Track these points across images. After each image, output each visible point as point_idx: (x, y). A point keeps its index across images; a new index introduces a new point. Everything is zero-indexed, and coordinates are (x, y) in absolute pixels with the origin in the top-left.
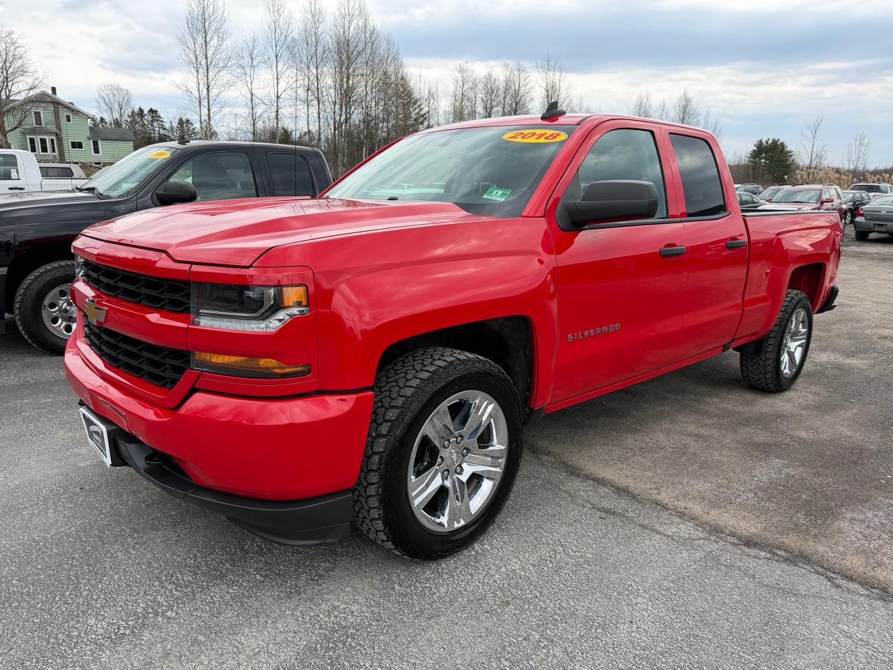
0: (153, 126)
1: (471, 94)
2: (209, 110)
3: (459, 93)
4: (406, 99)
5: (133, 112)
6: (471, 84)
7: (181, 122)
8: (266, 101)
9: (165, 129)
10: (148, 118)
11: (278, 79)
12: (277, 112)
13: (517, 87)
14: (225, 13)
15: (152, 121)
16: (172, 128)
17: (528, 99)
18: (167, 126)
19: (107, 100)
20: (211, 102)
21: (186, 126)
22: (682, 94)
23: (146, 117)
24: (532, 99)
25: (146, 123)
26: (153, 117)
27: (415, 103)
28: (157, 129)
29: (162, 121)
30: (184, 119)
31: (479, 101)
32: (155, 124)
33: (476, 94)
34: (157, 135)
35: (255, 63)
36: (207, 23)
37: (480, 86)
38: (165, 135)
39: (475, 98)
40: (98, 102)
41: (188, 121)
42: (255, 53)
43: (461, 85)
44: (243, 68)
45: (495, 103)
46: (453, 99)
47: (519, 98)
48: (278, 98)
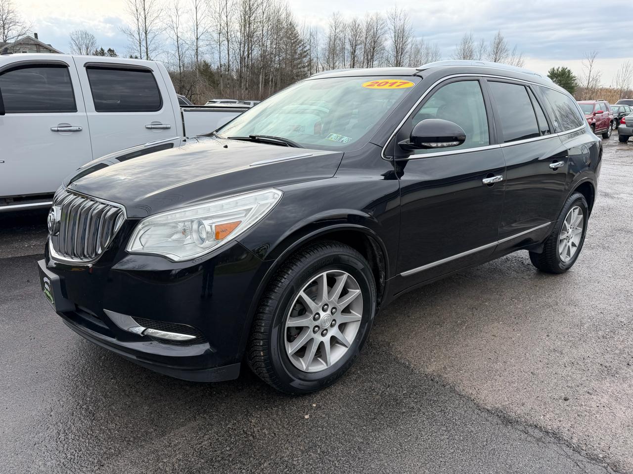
1: (342, 35)
2: (147, 49)
3: (333, 35)
4: (293, 40)
5: (96, 51)
6: (341, 28)
8: (189, 42)
11: (197, 25)
12: (197, 49)
13: (375, 30)
17: (384, 39)
19: (77, 42)
20: (148, 43)
22: (497, 34)
23: (106, 55)
24: (386, 40)
26: (111, 55)
27: (300, 42)
31: (347, 41)
33: (345, 35)
35: (179, 13)
37: (349, 30)
39: (344, 38)
42: (179, 6)
43: (334, 29)
44: (170, 16)
45: (359, 42)
46: (328, 39)
47: (376, 38)
48: (197, 40)
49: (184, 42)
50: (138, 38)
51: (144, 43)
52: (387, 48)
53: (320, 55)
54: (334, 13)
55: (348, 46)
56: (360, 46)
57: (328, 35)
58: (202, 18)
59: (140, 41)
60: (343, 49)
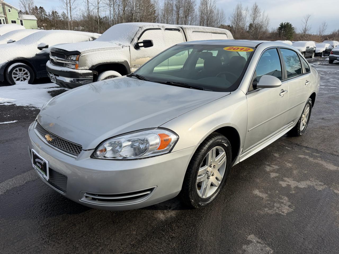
0: (41, 14)
3: (167, 2)
4: (148, 4)
5: (33, 8)
7: (53, 13)
8: (94, 5)
9: (47, 15)
12: (98, 9)
15: (41, 12)
16: (49, 15)
17: (194, 5)
18: (48, 14)
19: (23, 3)
23: (39, 10)
24: (195, 5)
25: (39, 13)
26: (41, 10)
27: (151, 6)
28: (43, 15)
29: (45, 12)
30: (54, 11)
31: (174, 5)
32: (43, 13)
33: (173, 2)
34: (43, 18)
38: (47, 18)
41: (56, 12)
45: (181, 6)
46: (164, 4)
47: (190, 4)
48: (98, 3)
49: (92, 5)
50: (66, 2)
51: (69, 5)
52: (196, 10)
53: (160, 13)
55: (175, 8)
56: (182, 8)
57: (164, 2)
59: (67, 3)
60: (172, 10)
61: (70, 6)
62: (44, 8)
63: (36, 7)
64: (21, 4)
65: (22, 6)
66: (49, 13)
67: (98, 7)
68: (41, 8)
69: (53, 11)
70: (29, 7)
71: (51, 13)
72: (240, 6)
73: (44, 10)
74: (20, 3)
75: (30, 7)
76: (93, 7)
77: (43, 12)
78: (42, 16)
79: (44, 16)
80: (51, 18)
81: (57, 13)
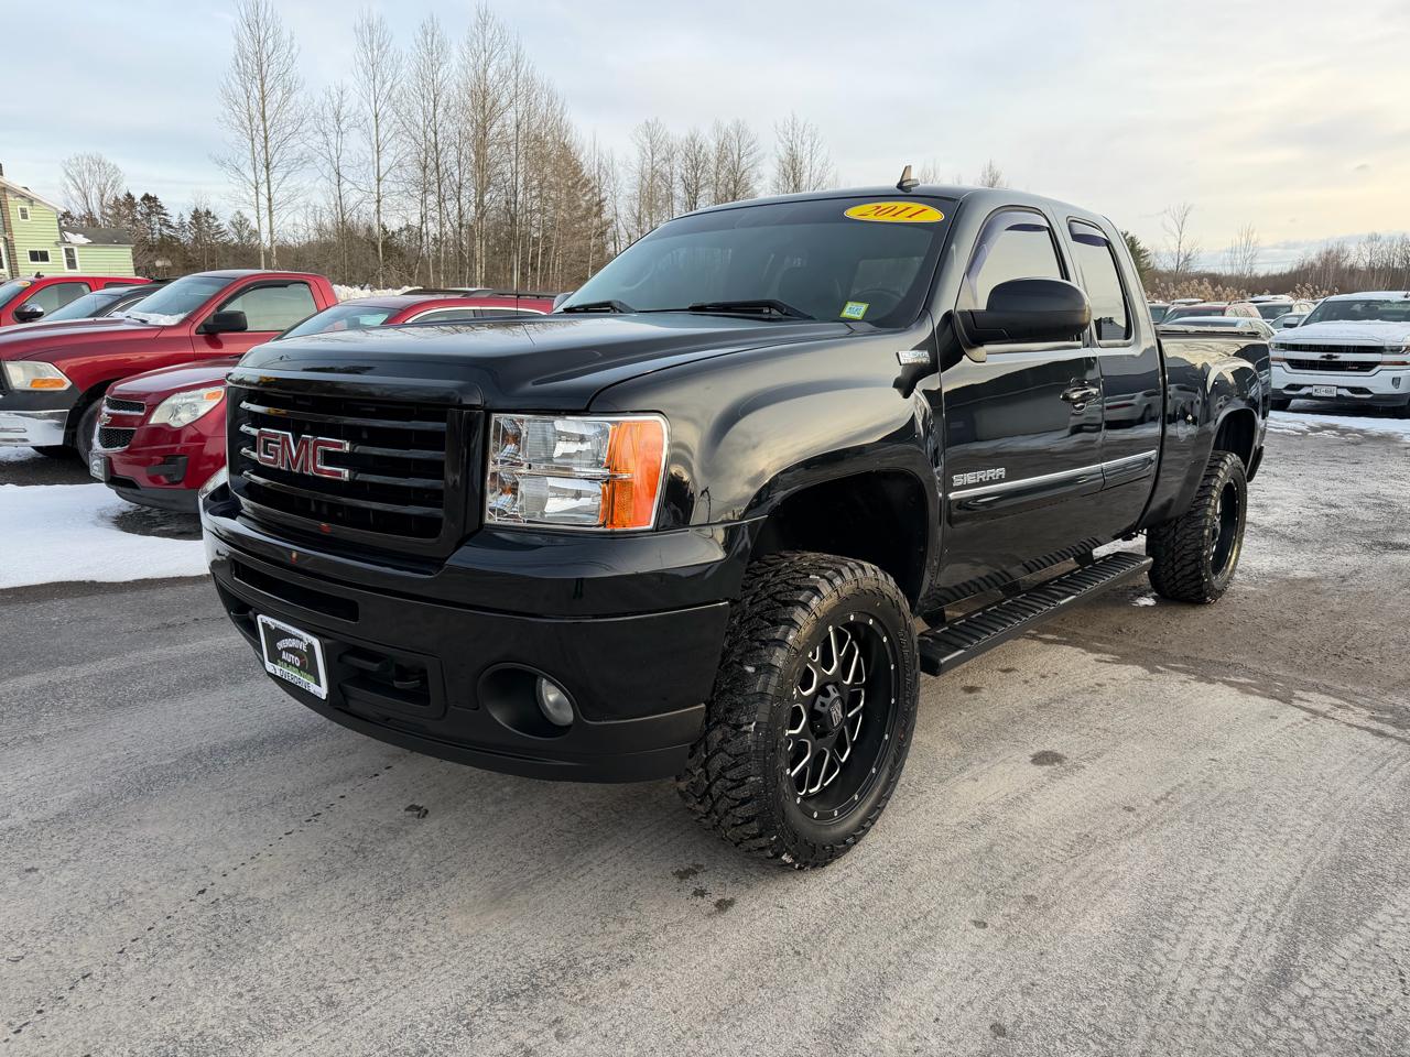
0: (149, 221)
1: (666, 169)
2: (270, 200)
3: (647, 167)
4: (572, 179)
5: (117, 199)
6: (664, 154)
7: (196, 216)
8: (362, 187)
9: (170, 227)
10: (142, 208)
11: (378, 152)
12: (379, 201)
13: (736, 157)
14: (294, 51)
15: (149, 215)
16: (182, 225)
17: (755, 175)
18: (174, 221)
19: (78, 181)
20: (272, 191)
21: (207, 221)
22: (987, 167)
23: (139, 208)
24: (760, 177)
25: (139, 217)
26: (149, 207)
27: (585, 185)
28: (158, 226)
29: (165, 215)
30: (202, 210)
31: (677, 179)
32: (154, 219)
33: (672, 168)
34: (157, 236)
35: (343, 127)
36: (265, 66)
37: (680, 156)
38: (171, 237)
39: (671, 174)
40: (65, 184)
41: (208, 213)
42: (344, 111)
43: (650, 154)
44: (325, 134)
45: (702, 182)
46: (638, 176)
47: (739, 175)
48: (379, 180)
49: (353, 187)
50: (253, 179)
51: (264, 189)
53: (623, 211)
54: (647, 123)
55: (679, 191)
56: (706, 191)
57: (636, 167)
58: (389, 136)
59: (257, 184)
60: (670, 197)
61: (269, 193)
62: (162, 200)
63: (129, 195)
64: (71, 188)
65: (75, 193)
66: (181, 215)
67: (378, 193)
68: (147, 198)
69: (196, 211)
70: (102, 195)
71: (187, 219)
72: (932, 176)
73: (162, 208)
74: (69, 182)
75: (106, 196)
76: (360, 196)
77: (158, 214)
78: (152, 229)
79: (160, 230)
80: (186, 238)
81: (214, 217)
